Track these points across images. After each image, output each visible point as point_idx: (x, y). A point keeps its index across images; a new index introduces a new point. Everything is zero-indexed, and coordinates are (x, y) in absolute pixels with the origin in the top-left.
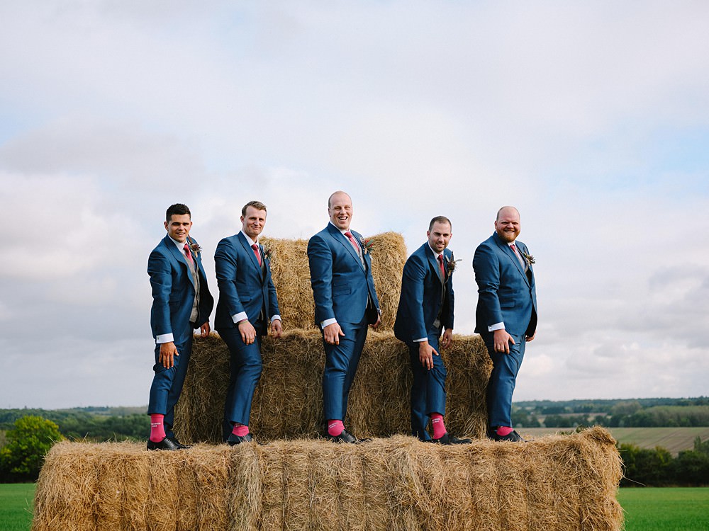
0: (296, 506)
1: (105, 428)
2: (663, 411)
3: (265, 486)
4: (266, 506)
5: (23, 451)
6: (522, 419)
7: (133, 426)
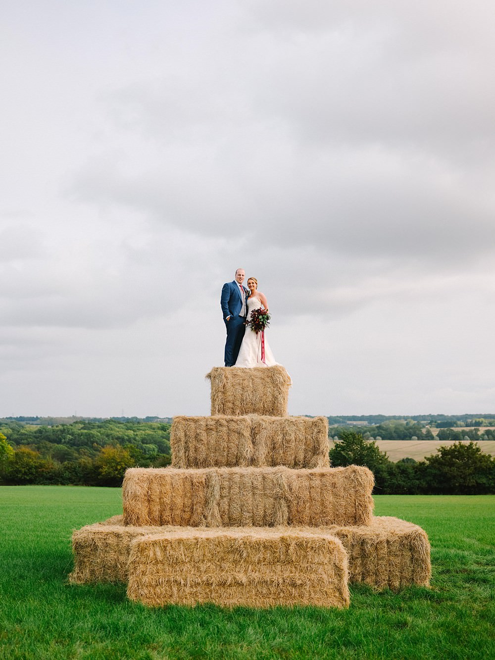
0: (235, 497)
1: (36, 437)
3: (222, 488)
4: (222, 497)
6: (417, 432)
7: (60, 436)
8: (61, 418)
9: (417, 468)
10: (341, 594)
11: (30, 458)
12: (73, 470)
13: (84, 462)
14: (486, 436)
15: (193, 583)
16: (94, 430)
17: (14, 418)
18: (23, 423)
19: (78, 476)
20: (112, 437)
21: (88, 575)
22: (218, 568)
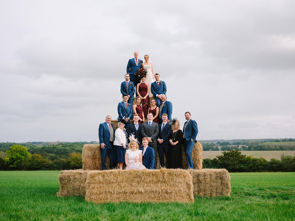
1: (41, 151)
2: (269, 144)
5: (14, 159)
6: (212, 147)
7: (52, 150)
8: (52, 142)
9: (213, 161)
10: (190, 197)
11: (39, 158)
12: (58, 164)
13: (63, 160)
14: (242, 149)
15: (118, 193)
16: (67, 147)
17: (31, 142)
18: (35, 145)
19: (60, 166)
20: (75, 150)
21: (66, 193)
22: (130, 185)
